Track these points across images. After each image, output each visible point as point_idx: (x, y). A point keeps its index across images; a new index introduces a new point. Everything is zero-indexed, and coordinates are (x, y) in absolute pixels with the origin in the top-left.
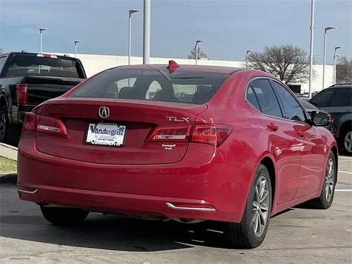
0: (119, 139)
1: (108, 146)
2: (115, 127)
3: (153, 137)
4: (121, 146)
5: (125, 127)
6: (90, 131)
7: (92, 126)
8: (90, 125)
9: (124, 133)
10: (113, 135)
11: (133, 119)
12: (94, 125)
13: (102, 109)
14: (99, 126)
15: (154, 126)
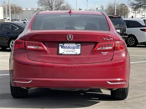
0: (78, 51)
1: (72, 55)
2: (74, 45)
3: (97, 49)
4: (80, 54)
5: (80, 44)
6: (60, 48)
7: (61, 45)
8: (60, 44)
9: (80, 48)
10: (74, 49)
11: (84, 40)
12: (62, 44)
13: (69, 36)
14: (65, 45)
15: (96, 43)
